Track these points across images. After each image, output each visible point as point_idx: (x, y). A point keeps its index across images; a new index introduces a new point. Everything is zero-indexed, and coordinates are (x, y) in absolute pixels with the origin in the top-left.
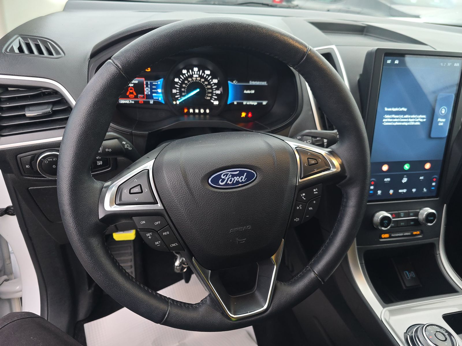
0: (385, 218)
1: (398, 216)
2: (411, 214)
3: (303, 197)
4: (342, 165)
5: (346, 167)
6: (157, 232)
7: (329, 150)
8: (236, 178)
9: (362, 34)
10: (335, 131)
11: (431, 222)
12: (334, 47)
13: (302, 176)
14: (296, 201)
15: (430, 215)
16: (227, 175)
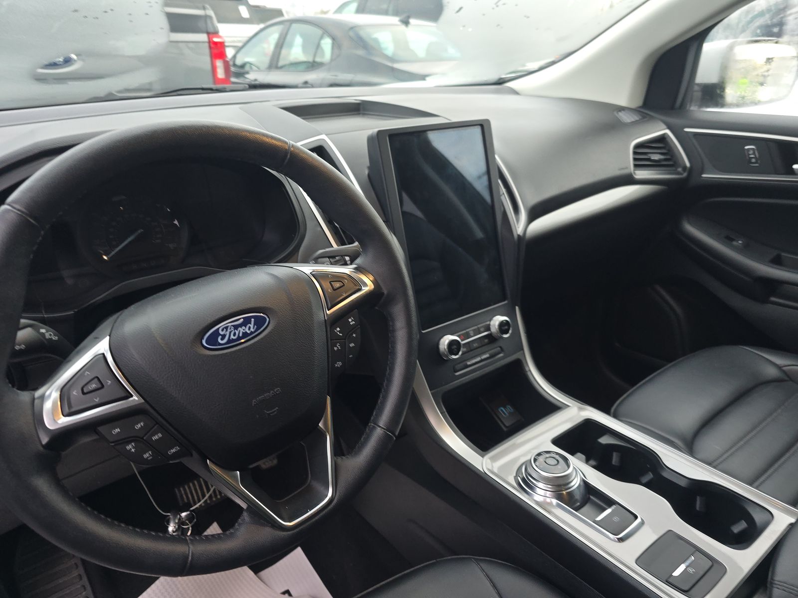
0: (452, 343)
1: (468, 336)
2: (482, 330)
3: (338, 333)
4: (375, 282)
5: (379, 282)
6: (142, 438)
7: (354, 266)
8: (241, 330)
9: (359, 114)
10: (356, 244)
11: (507, 332)
12: (323, 137)
13: (330, 306)
14: (331, 340)
15: (502, 324)
16: (226, 328)
